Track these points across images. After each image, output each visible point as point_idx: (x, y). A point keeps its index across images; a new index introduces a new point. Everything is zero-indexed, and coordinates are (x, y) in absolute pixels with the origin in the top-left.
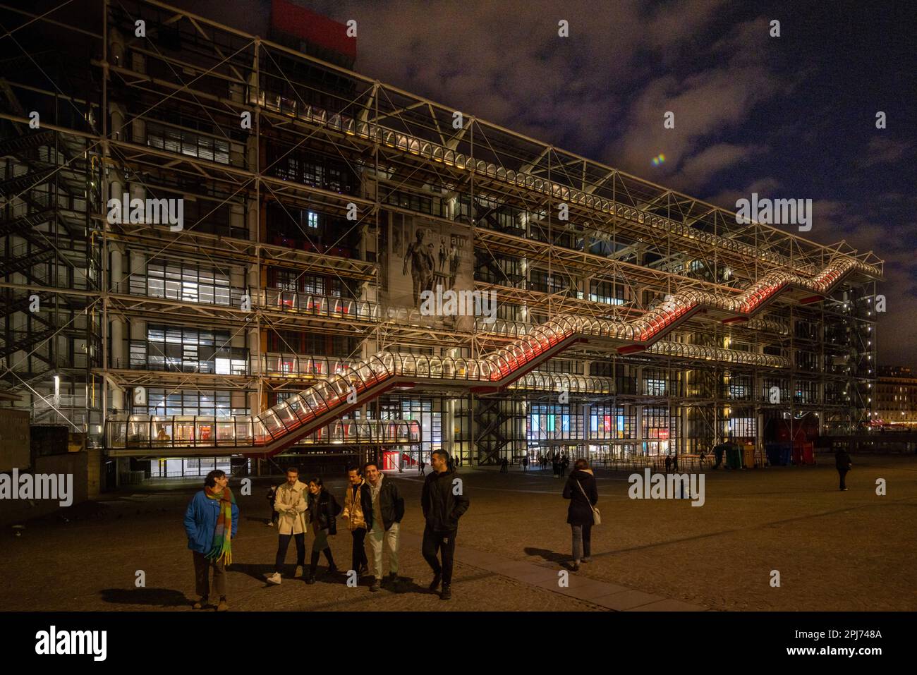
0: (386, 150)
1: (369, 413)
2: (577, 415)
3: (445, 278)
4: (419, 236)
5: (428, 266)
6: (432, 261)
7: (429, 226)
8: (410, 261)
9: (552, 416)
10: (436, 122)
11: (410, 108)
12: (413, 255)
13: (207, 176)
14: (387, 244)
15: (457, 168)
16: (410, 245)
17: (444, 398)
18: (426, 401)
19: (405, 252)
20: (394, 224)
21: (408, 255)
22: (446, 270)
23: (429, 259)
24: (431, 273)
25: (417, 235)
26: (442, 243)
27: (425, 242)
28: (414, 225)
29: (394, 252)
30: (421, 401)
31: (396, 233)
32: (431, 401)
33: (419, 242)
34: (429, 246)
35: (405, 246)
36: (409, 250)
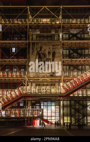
0: (32, 25)
1: (31, 107)
3: (50, 60)
4: (41, 48)
5: (44, 57)
6: (45, 55)
7: (44, 44)
8: (38, 56)
10: (50, 12)
11: (41, 10)
12: (39, 55)
14: (30, 52)
15: (56, 23)
16: (38, 51)
17: (60, 100)
18: (53, 102)
19: (36, 54)
20: (32, 46)
21: (37, 55)
22: (51, 57)
23: (44, 55)
24: (45, 59)
25: (40, 48)
26: (49, 48)
27: (43, 50)
28: (39, 45)
29: (32, 54)
31: (33, 49)
32: (55, 102)
33: (41, 50)
34: (44, 50)
35: (35, 52)
36: (37, 53)
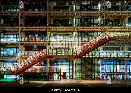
2: (123, 64)
9: (106, 65)
13: (10, 14)
18: (67, 61)
30: (66, 61)
